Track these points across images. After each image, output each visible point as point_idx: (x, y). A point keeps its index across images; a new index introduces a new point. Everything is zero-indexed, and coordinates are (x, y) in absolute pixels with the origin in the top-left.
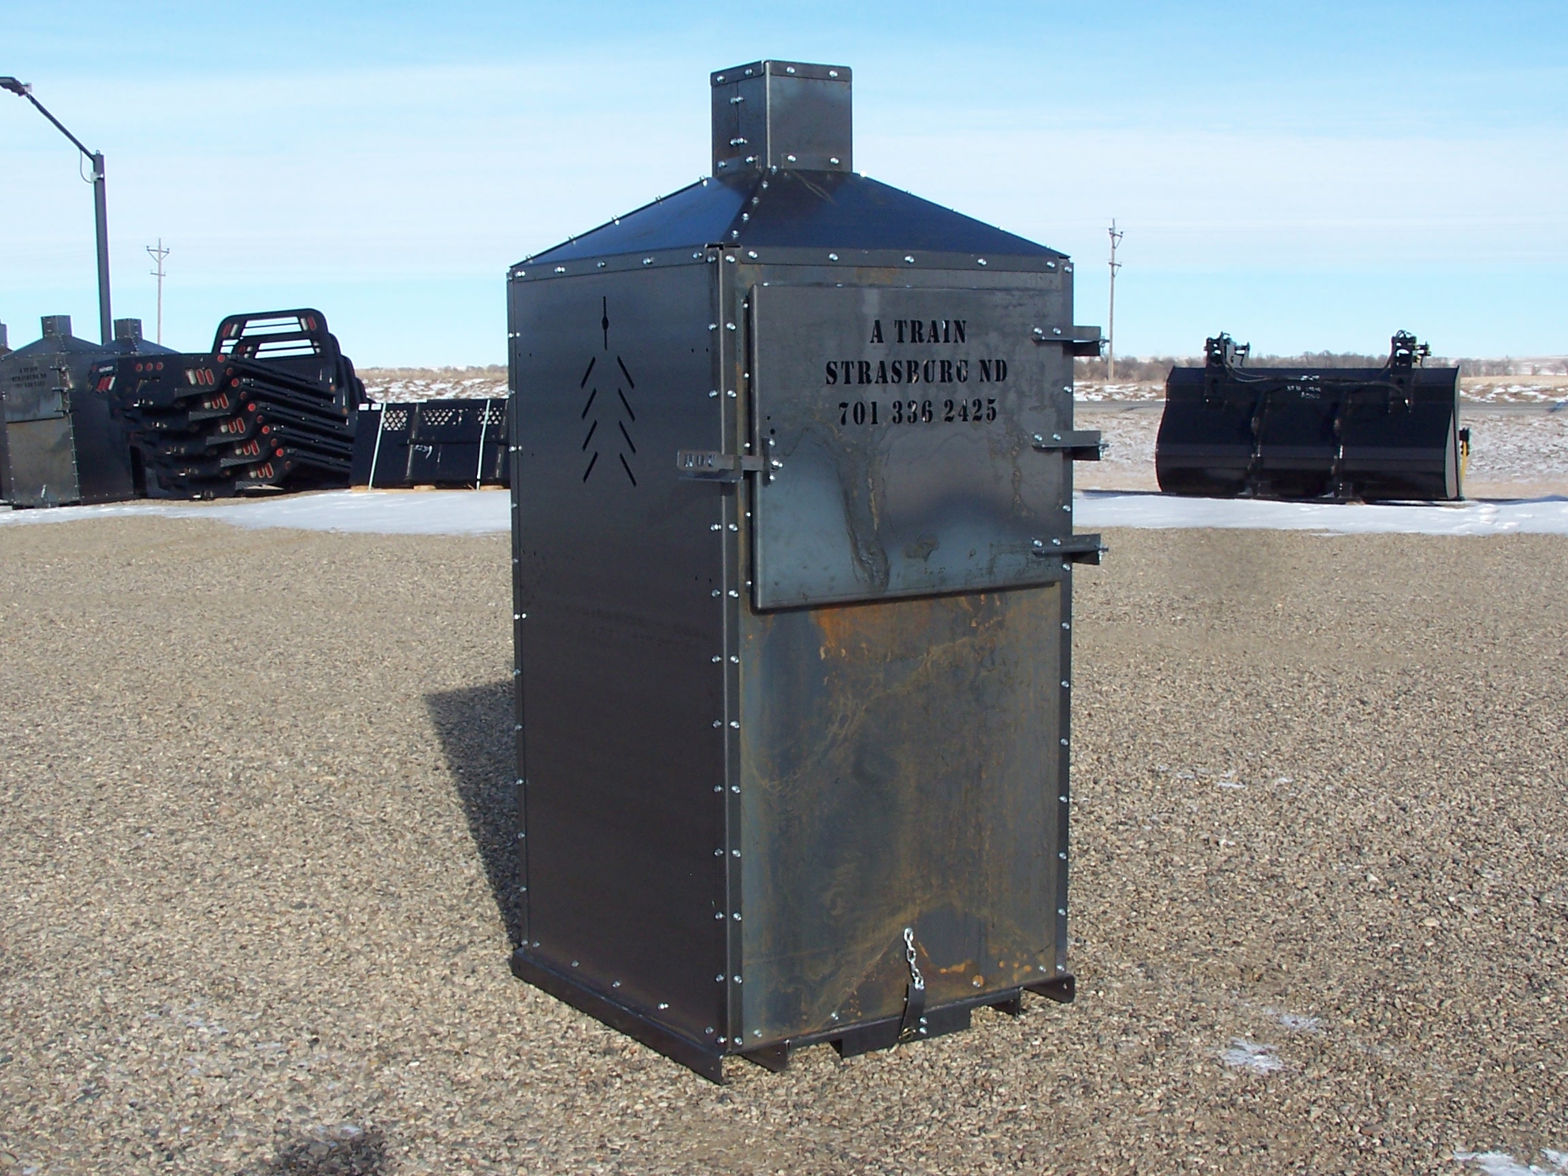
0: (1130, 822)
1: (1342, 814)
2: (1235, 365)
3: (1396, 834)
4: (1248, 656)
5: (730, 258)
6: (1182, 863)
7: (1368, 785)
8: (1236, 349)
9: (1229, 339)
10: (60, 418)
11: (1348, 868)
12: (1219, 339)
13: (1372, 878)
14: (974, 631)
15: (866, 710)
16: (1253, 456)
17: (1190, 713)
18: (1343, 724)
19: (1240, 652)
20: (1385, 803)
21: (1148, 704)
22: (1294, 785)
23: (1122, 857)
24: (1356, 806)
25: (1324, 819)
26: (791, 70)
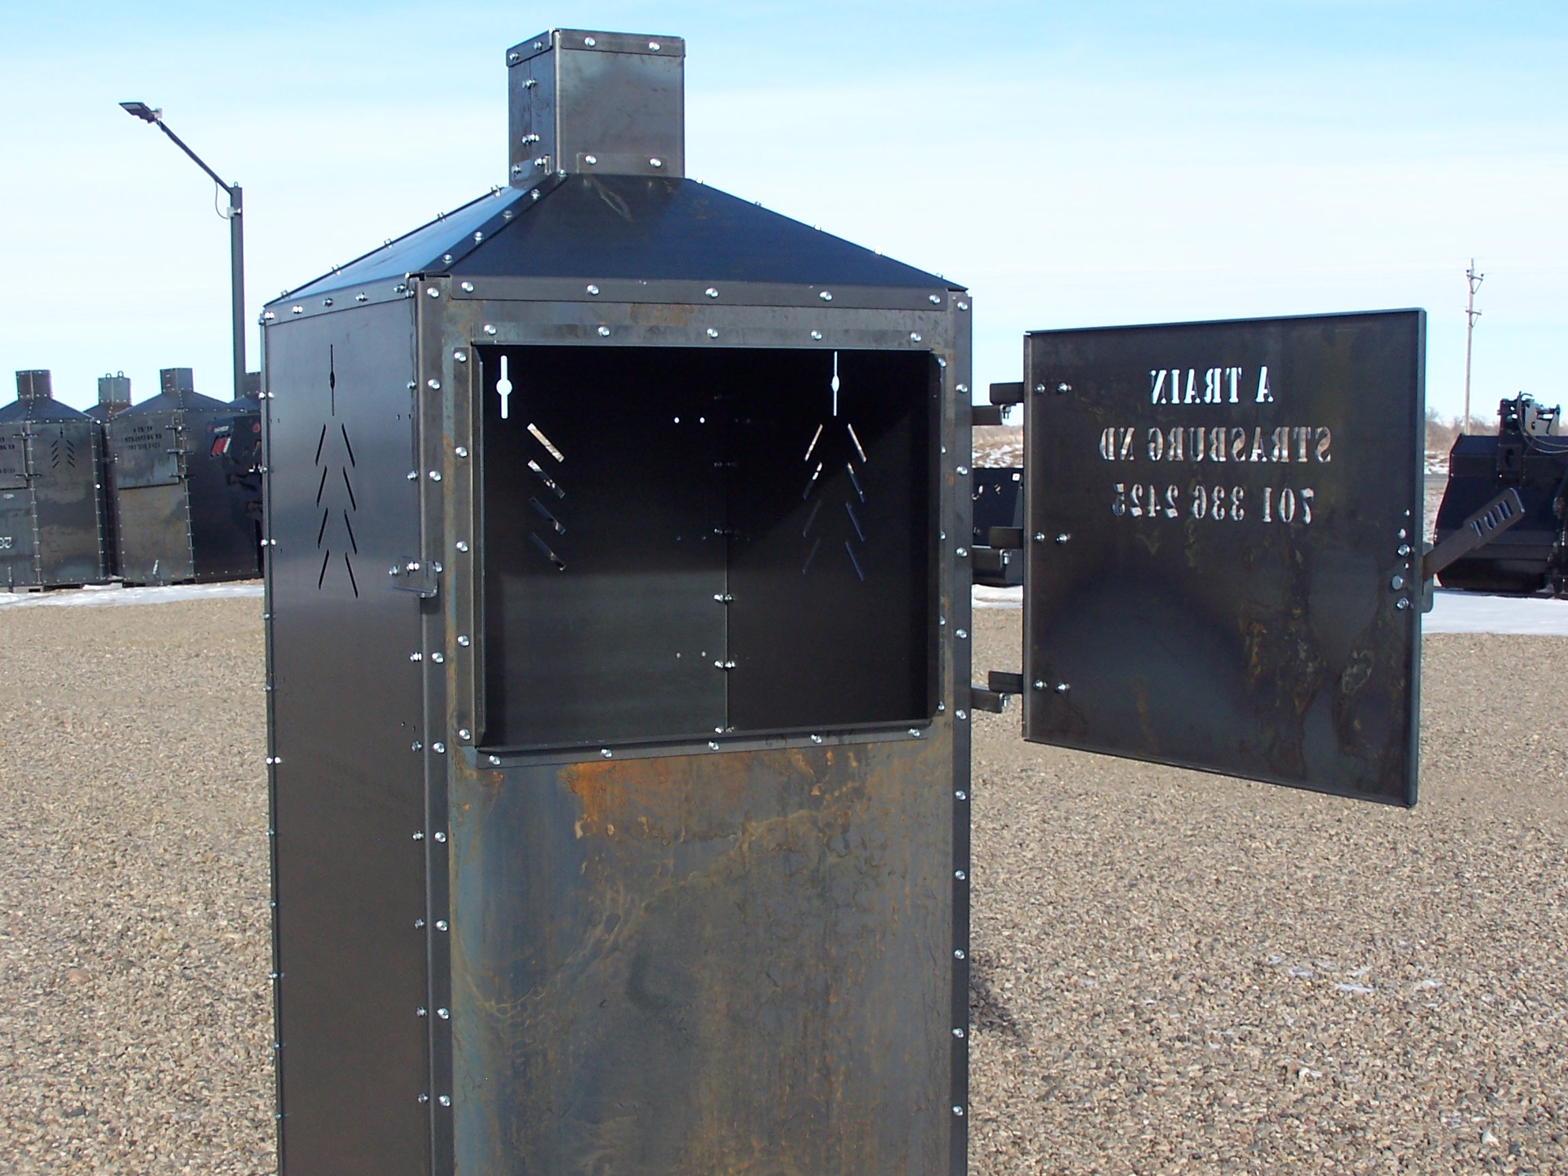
0: (1195, 1038)
1: (1488, 1037)
2: (1540, 431)
3: (1553, 1071)
4: (1464, 804)
5: (433, 292)
6: (1236, 1102)
7: (1544, 995)
8: (1541, 412)
9: (1528, 400)
10: (175, 484)
11: (1464, 1119)
12: (1516, 401)
13: (1490, 1138)
14: (817, 802)
15: (647, 908)
16: (1555, 544)
17: (1351, 882)
18: (1549, 904)
19: (1457, 799)
20: (1556, 1024)
21: (1301, 868)
22: (1440, 992)
23: (1157, 1089)
24: (1512, 1026)
25: (1460, 1044)
26: (590, 41)
